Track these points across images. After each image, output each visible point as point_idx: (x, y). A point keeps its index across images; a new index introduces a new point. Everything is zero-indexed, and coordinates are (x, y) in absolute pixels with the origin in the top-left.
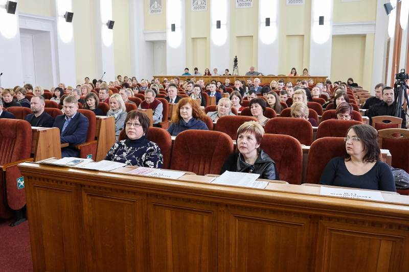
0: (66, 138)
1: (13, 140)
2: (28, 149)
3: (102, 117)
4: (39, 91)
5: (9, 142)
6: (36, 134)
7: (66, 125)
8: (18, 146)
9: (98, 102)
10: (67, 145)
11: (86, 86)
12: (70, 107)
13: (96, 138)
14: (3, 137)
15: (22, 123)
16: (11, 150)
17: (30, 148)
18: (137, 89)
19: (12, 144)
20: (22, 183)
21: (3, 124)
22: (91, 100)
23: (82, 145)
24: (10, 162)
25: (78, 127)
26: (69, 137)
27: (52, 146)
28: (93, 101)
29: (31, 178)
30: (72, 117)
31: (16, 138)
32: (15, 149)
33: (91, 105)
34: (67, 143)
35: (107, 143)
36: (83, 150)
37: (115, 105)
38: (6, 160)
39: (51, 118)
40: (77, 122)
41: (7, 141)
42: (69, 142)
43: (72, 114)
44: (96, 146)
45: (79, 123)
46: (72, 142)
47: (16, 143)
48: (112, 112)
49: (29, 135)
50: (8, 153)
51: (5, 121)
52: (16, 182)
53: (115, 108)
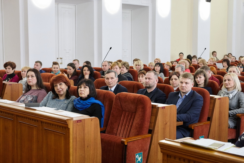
0: (180, 117)
1: (133, 114)
2: (147, 125)
3: (216, 97)
4: (139, 65)
5: (128, 116)
6: (155, 110)
7: (180, 102)
8: (137, 121)
9: (208, 80)
10: (181, 123)
11: (185, 62)
12: (186, 83)
13: (209, 119)
14: (123, 110)
15: (143, 98)
16: (130, 124)
17: (149, 124)
18: (241, 67)
19: (131, 118)
20: (140, 159)
21: (124, 98)
22: (200, 77)
23: (195, 125)
24: (128, 137)
25: (192, 105)
26: (184, 116)
27: (168, 124)
28: (203, 78)
29: (170, 157)
30: (187, 95)
31: (135, 112)
32: (134, 124)
33: (200, 83)
34: (181, 121)
35: (220, 125)
36: (196, 131)
37: (230, 82)
38: (124, 134)
39: (163, 94)
40: (192, 100)
41: (126, 115)
42: (183, 121)
43: (187, 90)
44: (209, 127)
45: (193, 102)
46: (186, 121)
47: (136, 118)
48: (226, 91)
49: (149, 111)
50: (127, 126)
51: (126, 95)
52: (135, 157)
53: (229, 86)
